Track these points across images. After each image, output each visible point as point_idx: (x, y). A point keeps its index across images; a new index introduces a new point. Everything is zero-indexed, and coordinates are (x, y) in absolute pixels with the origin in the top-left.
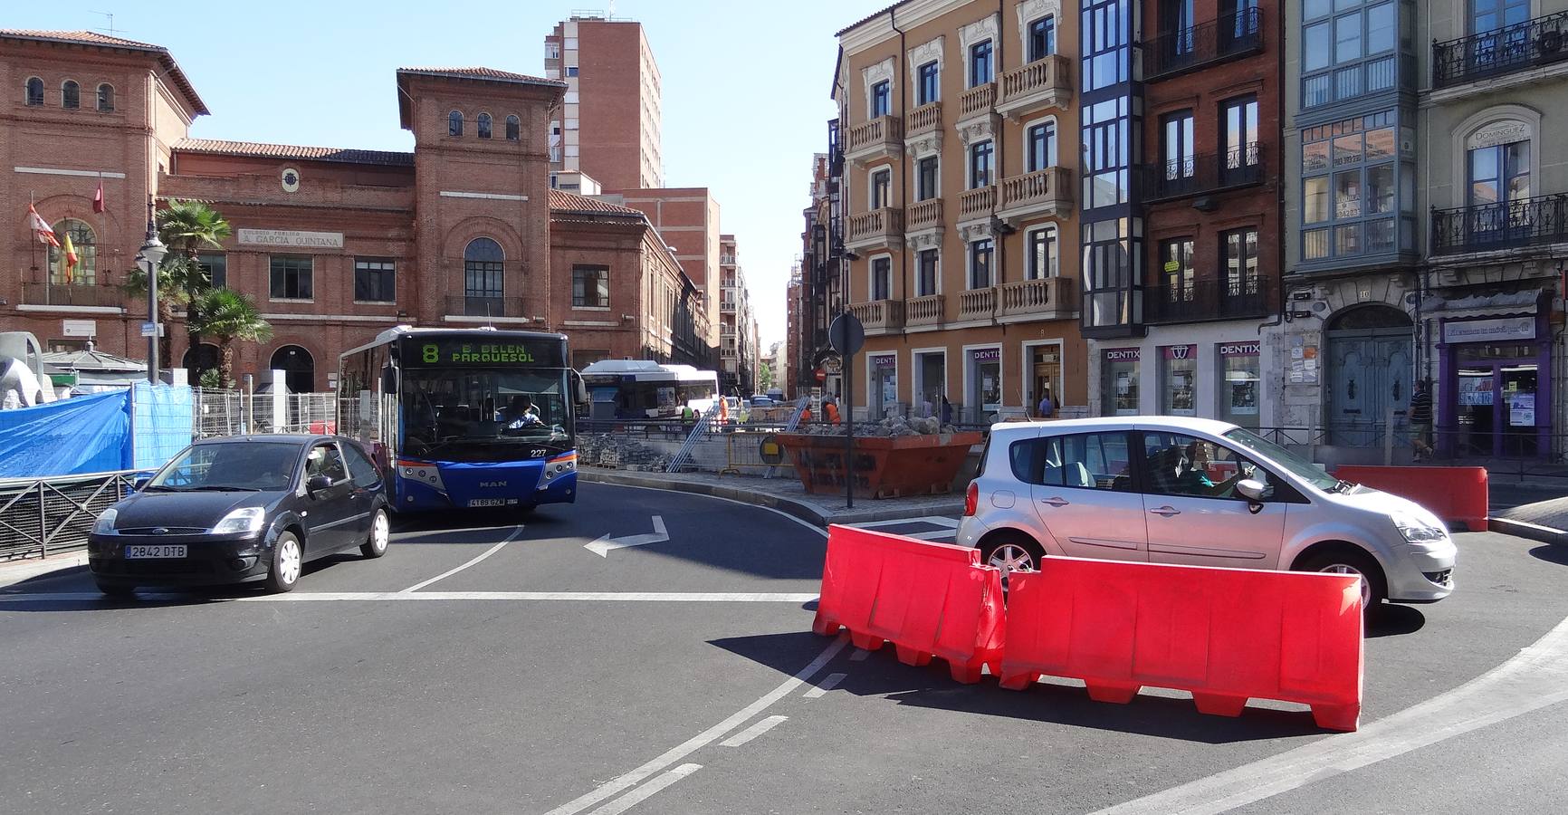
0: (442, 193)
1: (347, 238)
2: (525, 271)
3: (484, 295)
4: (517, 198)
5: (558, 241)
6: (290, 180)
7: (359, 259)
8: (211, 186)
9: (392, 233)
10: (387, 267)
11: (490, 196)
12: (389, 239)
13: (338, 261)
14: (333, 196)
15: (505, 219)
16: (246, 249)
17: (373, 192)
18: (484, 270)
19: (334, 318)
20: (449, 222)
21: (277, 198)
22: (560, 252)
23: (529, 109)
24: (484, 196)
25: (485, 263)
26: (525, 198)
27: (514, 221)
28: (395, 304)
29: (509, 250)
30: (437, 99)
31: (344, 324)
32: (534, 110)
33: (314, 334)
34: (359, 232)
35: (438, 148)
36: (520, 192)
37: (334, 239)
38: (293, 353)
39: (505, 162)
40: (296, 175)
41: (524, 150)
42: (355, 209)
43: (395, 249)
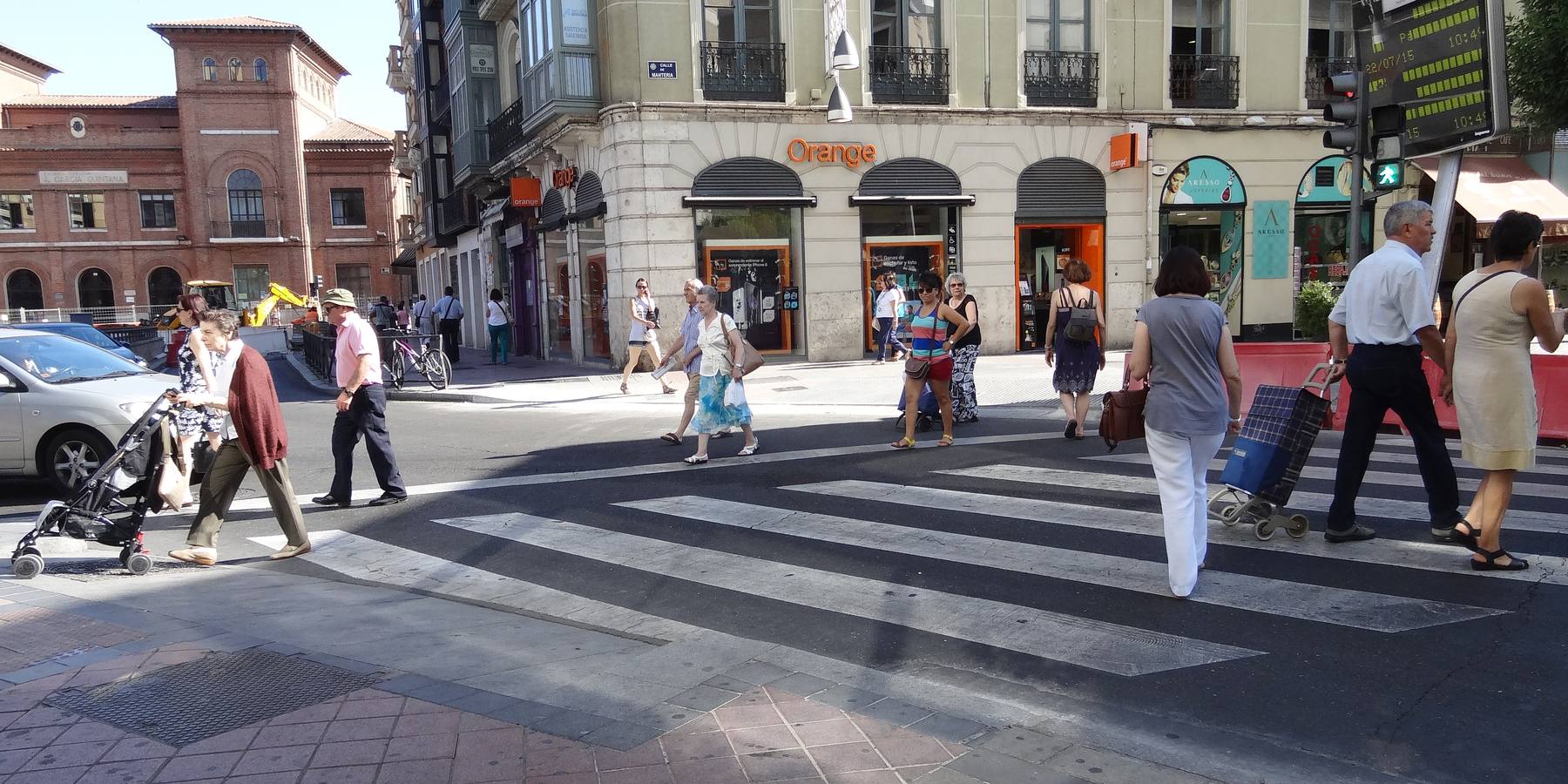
0: (202, 132)
1: (130, 174)
2: (282, 197)
3: (248, 218)
4: (269, 132)
5: (314, 168)
6: (78, 127)
7: (142, 192)
8: (13, 136)
9: (169, 169)
10: (169, 198)
11: (244, 132)
12: (168, 174)
13: (124, 195)
14: (115, 139)
15: (261, 152)
16: (47, 188)
17: (149, 134)
18: (246, 197)
19: (124, 243)
20: (210, 155)
21: (68, 144)
22: (317, 178)
23: (273, 52)
24: (239, 132)
25: (246, 191)
26: (276, 132)
27: (268, 153)
28: (176, 230)
29: (268, 179)
30: (191, 49)
31: (134, 248)
32: (277, 52)
33: (110, 257)
34: (138, 169)
35: (193, 92)
36: (271, 127)
37: (119, 176)
38: (96, 274)
39: (256, 101)
40: (82, 123)
41: (272, 89)
42: (133, 150)
43: (172, 183)
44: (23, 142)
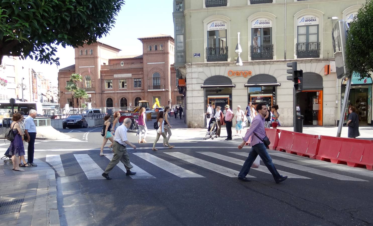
0: (148, 64)
1: (132, 75)
2: (164, 79)
3: (157, 85)
4: (162, 63)
5: (173, 71)
6: (122, 64)
7: (135, 79)
8: (109, 67)
9: (140, 73)
10: (140, 80)
11: (157, 63)
12: (140, 74)
13: (131, 79)
14: (130, 66)
15: (160, 68)
16: (115, 78)
17: (137, 65)
18: (157, 79)
19: (130, 91)
20: (149, 69)
21: (120, 68)
22: (173, 74)
23: (164, 42)
24: (156, 63)
25: (157, 78)
26: (164, 63)
27: (162, 68)
28: (141, 88)
29: (161, 75)
30: (146, 43)
31: (132, 92)
32: (165, 43)
33: (127, 95)
34: (134, 73)
35: (147, 54)
36: (163, 62)
37: (130, 75)
38: (124, 99)
39: (160, 55)
40: (123, 63)
41: (164, 52)
42: (133, 69)
43: (141, 76)
44: (111, 68)
